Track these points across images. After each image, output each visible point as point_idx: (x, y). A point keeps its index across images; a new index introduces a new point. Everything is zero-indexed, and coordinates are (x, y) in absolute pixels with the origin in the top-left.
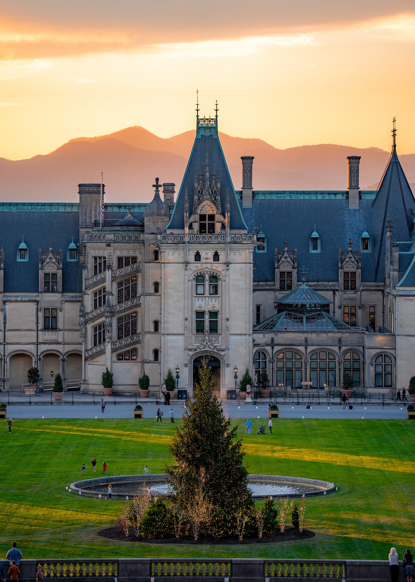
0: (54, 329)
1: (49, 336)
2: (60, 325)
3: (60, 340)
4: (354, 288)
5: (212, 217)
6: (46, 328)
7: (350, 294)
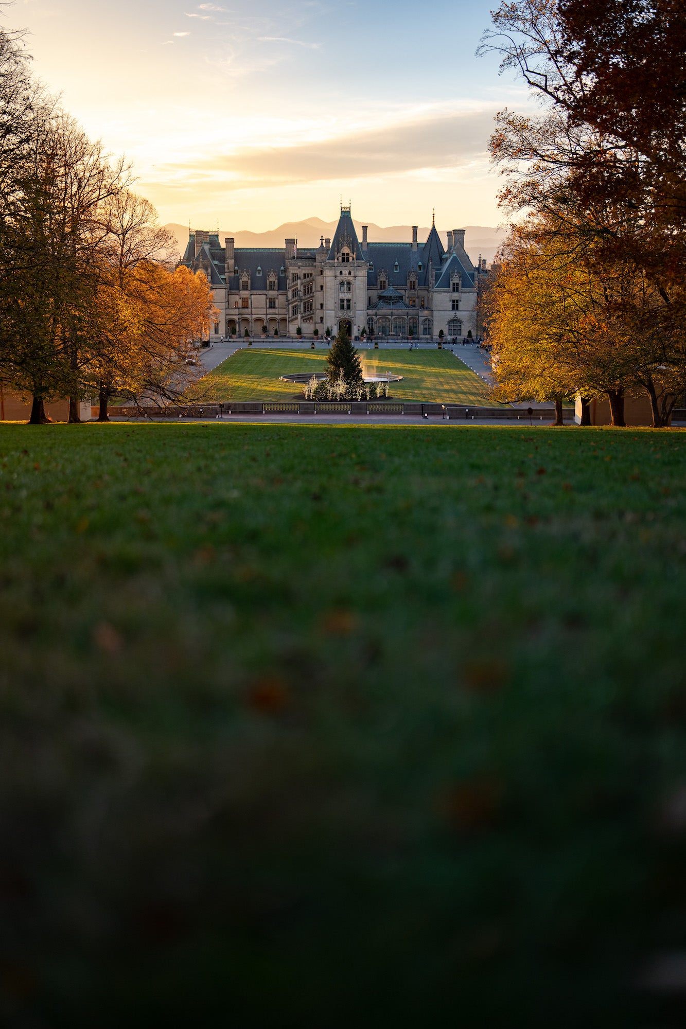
0: (274, 307)
1: (272, 311)
2: (277, 306)
3: (277, 313)
4: (414, 289)
5: (348, 254)
6: (270, 307)
7: (413, 291)
